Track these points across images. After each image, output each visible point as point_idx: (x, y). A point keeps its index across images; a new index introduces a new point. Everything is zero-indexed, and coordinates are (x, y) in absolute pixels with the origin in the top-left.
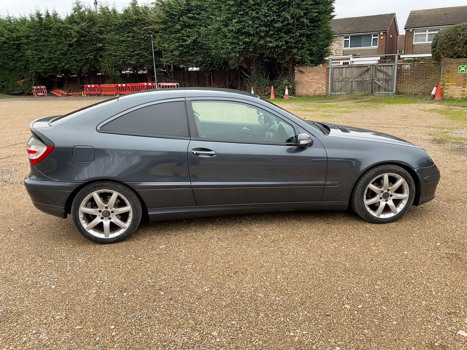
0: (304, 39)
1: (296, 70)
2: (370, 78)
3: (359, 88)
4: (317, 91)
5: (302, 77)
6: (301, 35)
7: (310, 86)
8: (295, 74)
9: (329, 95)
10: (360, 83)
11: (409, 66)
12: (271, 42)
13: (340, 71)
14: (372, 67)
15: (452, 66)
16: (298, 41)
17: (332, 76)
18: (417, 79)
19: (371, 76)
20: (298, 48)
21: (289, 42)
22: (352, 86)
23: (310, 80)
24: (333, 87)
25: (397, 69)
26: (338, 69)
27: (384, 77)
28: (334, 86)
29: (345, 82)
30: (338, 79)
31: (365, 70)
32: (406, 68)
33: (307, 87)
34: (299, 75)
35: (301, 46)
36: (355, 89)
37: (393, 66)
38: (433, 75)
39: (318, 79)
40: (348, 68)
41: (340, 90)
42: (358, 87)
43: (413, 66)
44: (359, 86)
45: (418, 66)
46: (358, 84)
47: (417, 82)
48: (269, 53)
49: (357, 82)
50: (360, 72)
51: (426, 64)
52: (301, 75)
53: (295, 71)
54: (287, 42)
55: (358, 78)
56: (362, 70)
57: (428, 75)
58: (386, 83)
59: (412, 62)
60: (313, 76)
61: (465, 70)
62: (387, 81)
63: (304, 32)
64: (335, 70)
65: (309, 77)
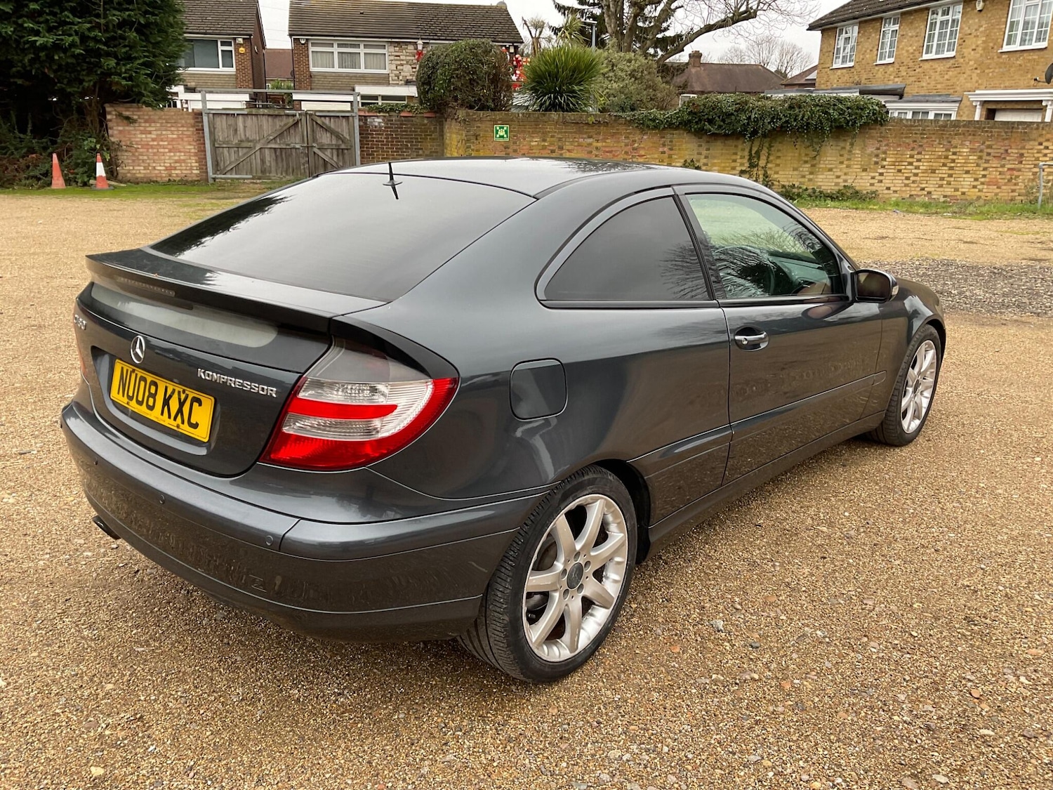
0: (133, 35)
1: (110, 113)
2: (303, 142)
3: (280, 165)
4: (175, 169)
5: (129, 132)
6: (123, 24)
7: (156, 157)
8: (110, 124)
9: (211, 181)
10: (281, 152)
11: (381, 121)
12: (37, 33)
13: (230, 123)
14: (303, 118)
15: (483, 126)
16: (114, 38)
17: (212, 133)
18: (399, 148)
19: (303, 137)
20: (116, 57)
21: (89, 37)
22: (263, 161)
23: (153, 140)
24: (217, 161)
25: (360, 127)
26: (225, 117)
27: (334, 142)
28: (219, 158)
29: (245, 150)
30: (228, 142)
31: (290, 125)
32: (377, 124)
33: (146, 158)
34: (120, 128)
35: (126, 53)
36: (270, 167)
37: (351, 118)
38: (429, 142)
39: (173, 140)
40: (250, 117)
41: (237, 169)
42: (277, 163)
43: (389, 120)
44: (279, 160)
45: (399, 121)
46: (276, 157)
47: (400, 155)
48: (29, 61)
49: (273, 150)
50: (278, 127)
51: (413, 119)
52: (127, 128)
53: (109, 117)
54: (84, 39)
55: (276, 143)
56: (282, 124)
57: (420, 142)
58: (338, 156)
59: (386, 112)
60: (159, 132)
61: (505, 136)
62: (340, 151)
63: (129, 15)
64: (218, 119)
65: (150, 133)
